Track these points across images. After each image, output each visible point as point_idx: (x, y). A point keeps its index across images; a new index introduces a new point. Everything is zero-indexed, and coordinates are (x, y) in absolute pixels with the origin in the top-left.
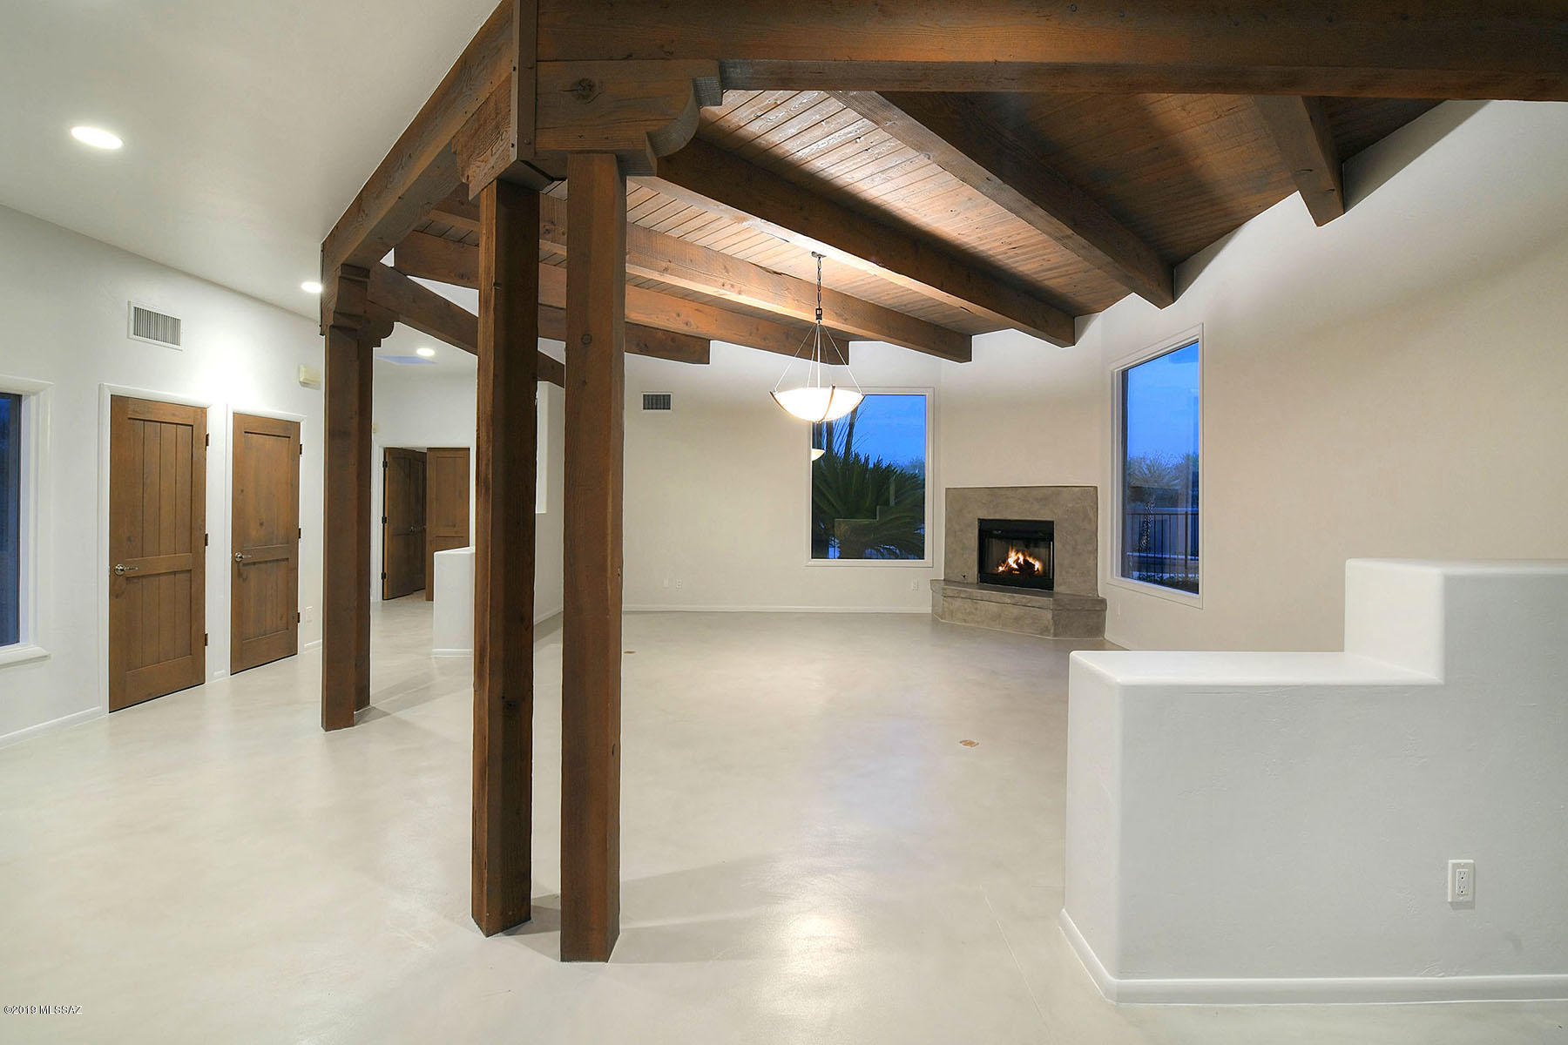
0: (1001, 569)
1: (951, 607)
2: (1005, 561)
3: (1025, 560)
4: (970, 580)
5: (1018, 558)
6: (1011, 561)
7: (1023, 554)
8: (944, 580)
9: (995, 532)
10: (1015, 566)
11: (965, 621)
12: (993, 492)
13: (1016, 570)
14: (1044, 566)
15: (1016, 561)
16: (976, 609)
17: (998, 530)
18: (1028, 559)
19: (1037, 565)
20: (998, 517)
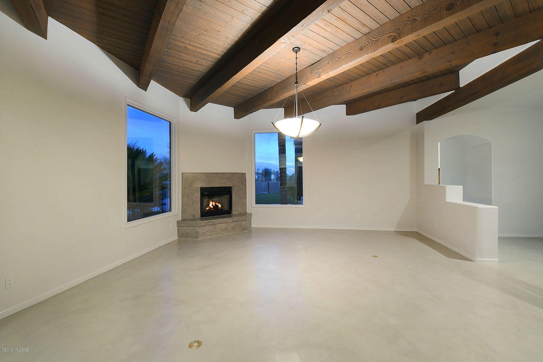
0: (207, 209)
1: (203, 231)
2: (208, 205)
3: (215, 204)
4: (196, 217)
5: (213, 204)
6: (211, 205)
7: (215, 202)
8: (182, 220)
9: (205, 193)
10: (212, 207)
11: (210, 236)
12: (209, 175)
13: (212, 208)
14: (222, 206)
15: (212, 205)
16: (216, 229)
17: (206, 192)
18: (216, 204)
19: (220, 206)
20: (210, 186)
